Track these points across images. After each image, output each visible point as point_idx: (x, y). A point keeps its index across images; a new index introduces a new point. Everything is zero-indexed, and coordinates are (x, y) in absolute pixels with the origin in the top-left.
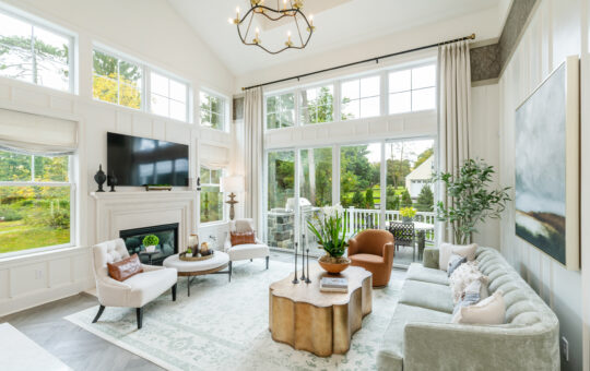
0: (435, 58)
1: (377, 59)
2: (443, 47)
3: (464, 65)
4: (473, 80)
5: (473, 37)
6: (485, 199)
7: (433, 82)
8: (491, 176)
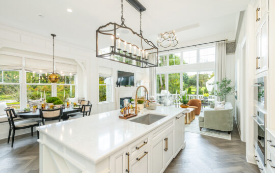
0: (215, 46)
1: (196, 45)
2: (217, 43)
3: (224, 49)
4: (227, 53)
5: (227, 40)
6: (229, 89)
7: (214, 53)
8: (231, 83)
